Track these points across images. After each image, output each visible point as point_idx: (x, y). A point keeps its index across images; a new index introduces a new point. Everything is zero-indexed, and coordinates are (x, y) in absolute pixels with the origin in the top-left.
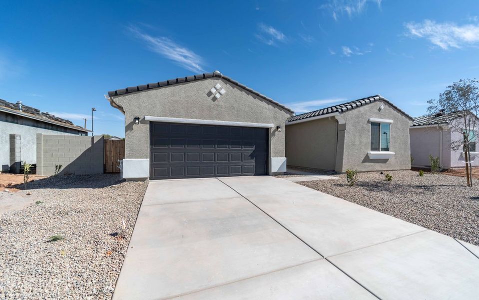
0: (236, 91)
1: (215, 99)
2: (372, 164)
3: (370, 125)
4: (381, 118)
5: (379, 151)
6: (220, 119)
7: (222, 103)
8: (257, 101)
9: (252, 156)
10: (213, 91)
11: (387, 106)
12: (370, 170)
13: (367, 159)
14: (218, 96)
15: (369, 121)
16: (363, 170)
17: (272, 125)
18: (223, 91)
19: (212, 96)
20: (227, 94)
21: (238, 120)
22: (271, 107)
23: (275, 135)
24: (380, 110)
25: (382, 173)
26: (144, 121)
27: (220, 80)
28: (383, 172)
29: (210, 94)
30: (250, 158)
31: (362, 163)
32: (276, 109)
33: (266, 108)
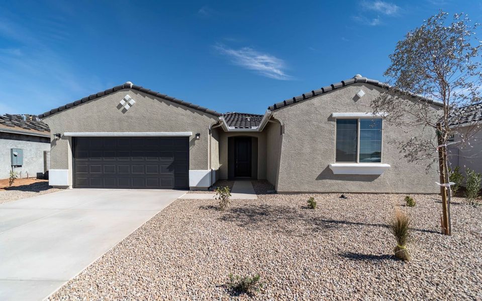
0: (148, 100)
1: (125, 111)
2: (340, 181)
3: (335, 123)
4: (359, 111)
5: (356, 162)
6: (131, 131)
7: (132, 114)
8: (172, 108)
9: (170, 168)
10: (123, 102)
11: (374, 90)
12: (333, 191)
13: (328, 174)
14: (127, 107)
15: (331, 118)
16: (319, 190)
17: (190, 133)
18: (132, 102)
19: (122, 108)
20: (137, 104)
21: (149, 131)
22: (188, 112)
23: (194, 145)
24: (356, 98)
25: (342, 197)
26: (65, 138)
27: (130, 91)
28: (344, 194)
29: (120, 106)
30: (168, 170)
31: (317, 179)
32: (196, 114)
33: (182, 115)
